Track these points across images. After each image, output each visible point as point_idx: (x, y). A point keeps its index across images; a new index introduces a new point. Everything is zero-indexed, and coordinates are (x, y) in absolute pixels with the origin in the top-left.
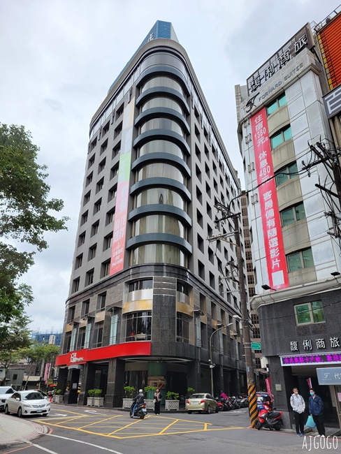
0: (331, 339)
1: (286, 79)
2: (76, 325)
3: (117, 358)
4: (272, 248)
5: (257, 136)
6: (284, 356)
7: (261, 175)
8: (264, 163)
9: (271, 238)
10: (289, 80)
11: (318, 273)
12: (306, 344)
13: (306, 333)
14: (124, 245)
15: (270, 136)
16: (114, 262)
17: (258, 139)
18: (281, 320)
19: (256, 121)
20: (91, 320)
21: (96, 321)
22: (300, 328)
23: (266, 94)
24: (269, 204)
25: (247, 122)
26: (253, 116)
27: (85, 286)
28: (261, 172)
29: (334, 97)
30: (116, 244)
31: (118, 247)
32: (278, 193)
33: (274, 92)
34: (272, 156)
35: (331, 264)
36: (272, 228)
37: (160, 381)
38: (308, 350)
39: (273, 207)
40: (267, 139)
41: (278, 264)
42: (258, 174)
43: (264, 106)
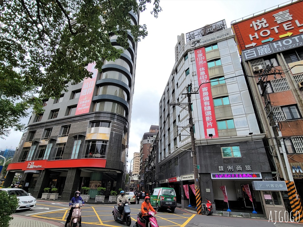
0: (246, 166)
1: (218, 37)
2: (36, 143)
3: (77, 168)
4: (207, 116)
5: (199, 59)
6: (213, 174)
7: (201, 78)
8: (203, 73)
9: (206, 111)
10: (219, 39)
11: (237, 132)
12: (230, 168)
13: (229, 162)
14: (91, 98)
15: (207, 61)
16: (81, 107)
17: (199, 61)
18: (212, 154)
19: (198, 52)
20: (53, 141)
21: (57, 142)
22: (225, 159)
23: (205, 41)
24: (206, 94)
25: (192, 52)
26: (196, 49)
27: (49, 119)
28: (201, 77)
29: (249, 52)
30: (84, 97)
31: (85, 99)
32: (212, 90)
33: (210, 42)
34: (209, 71)
35: (246, 129)
36: (207, 106)
37: (99, 184)
38: (231, 171)
39: (209, 95)
40: (205, 62)
41: (211, 125)
42: (199, 77)
43: (204, 46)
